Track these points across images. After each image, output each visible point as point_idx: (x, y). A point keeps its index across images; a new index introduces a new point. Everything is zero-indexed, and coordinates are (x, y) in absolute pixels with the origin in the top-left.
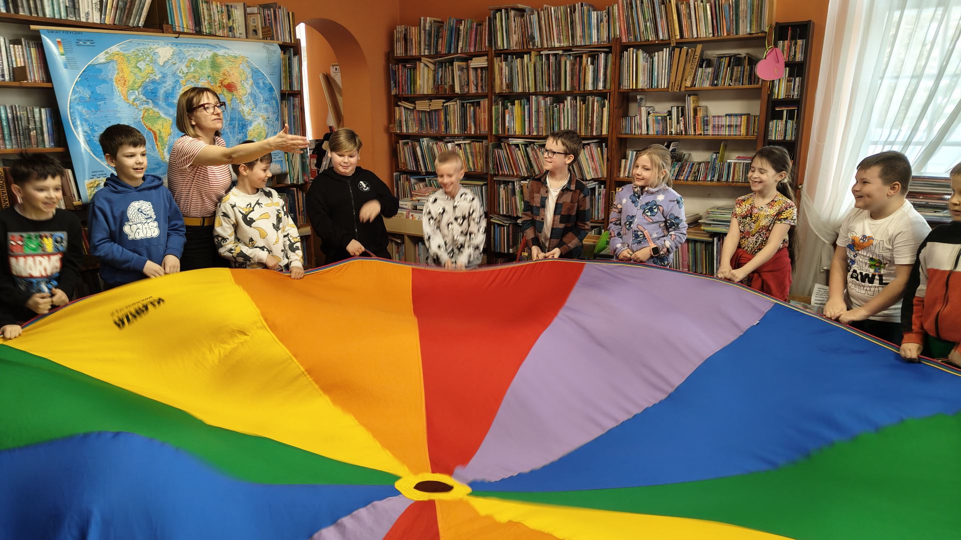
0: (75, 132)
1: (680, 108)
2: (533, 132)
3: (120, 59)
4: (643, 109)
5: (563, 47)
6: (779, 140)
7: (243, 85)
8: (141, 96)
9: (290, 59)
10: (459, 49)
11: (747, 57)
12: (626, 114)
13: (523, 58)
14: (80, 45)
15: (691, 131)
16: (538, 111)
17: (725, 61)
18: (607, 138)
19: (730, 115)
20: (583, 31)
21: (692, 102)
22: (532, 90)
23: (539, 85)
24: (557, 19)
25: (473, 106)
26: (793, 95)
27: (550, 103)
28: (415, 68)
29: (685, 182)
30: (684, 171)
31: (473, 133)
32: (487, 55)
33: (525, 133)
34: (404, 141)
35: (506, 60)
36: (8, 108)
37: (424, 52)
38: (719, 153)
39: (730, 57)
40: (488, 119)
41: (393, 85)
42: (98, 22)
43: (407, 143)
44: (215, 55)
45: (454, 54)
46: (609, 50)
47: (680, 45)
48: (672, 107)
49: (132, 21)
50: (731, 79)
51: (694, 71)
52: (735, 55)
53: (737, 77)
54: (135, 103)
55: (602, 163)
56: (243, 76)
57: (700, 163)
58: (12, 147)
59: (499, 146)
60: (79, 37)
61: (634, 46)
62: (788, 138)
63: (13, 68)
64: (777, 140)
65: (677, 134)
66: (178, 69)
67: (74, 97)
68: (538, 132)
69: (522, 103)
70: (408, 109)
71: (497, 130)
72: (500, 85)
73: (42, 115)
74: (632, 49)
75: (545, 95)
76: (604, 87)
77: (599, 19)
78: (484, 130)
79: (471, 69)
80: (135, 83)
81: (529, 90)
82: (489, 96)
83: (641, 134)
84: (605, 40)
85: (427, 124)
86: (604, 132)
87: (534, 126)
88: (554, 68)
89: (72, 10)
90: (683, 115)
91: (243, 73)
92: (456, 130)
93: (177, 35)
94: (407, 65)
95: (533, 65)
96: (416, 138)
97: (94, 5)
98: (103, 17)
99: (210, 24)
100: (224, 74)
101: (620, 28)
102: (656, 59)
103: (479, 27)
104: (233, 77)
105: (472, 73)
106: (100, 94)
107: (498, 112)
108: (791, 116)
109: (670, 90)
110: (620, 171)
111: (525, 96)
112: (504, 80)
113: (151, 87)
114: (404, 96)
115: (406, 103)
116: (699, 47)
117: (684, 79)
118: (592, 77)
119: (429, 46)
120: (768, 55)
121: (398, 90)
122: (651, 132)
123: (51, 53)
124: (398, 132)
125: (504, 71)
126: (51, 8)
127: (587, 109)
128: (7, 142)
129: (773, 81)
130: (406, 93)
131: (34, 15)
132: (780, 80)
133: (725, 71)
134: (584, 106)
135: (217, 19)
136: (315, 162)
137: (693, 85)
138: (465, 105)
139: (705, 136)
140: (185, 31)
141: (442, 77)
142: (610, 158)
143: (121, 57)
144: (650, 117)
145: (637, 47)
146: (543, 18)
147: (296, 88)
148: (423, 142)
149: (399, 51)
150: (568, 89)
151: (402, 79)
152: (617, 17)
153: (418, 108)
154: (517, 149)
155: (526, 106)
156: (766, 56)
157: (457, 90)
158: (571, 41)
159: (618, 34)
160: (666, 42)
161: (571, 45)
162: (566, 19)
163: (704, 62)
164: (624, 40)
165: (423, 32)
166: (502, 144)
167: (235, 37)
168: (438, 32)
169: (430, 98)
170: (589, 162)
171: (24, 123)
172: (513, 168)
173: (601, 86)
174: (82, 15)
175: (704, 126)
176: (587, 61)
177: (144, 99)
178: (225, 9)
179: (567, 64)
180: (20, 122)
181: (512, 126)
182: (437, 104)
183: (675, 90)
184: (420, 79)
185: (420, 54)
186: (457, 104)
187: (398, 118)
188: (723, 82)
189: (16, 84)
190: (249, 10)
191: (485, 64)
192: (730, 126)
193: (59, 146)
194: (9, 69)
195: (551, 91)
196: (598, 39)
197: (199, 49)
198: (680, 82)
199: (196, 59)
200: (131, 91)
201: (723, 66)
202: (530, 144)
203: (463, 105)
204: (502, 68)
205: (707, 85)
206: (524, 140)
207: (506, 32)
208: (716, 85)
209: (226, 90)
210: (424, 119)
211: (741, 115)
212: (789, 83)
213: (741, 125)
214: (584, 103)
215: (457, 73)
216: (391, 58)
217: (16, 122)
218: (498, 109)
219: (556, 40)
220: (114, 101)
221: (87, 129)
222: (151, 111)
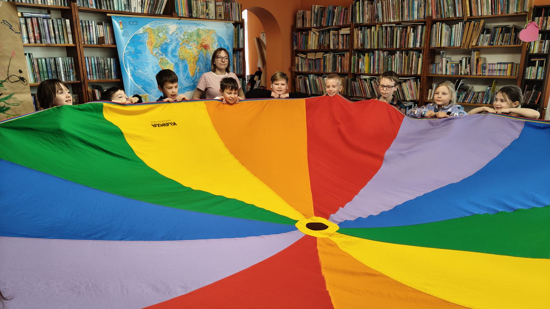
0: (126, 70)
1: (468, 58)
2: (375, 72)
3: (150, 31)
4: (444, 59)
5: (396, 22)
6: (533, 79)
7: (212, 46)
8: (160, 51)
9: (238, 30)
10: (334, 24)
11: (513, 28)
12: (433, 62)
13: (372, 28)
14: (131, 24)
15: (474, 73)
16: (379, 60)
17: (499, 30)
18: (421, 76)
19: (500, 63)
20: (409, 12)
21: (475, 55)
22: (376, 47)
23: (380, 44)
24: (393, 5)
25: (340, 56)
26: (543, 51)
27: (387, 55)
28: (308, 34)
29: (469, 104)
30: (468, 97)
31: (339, 72)
32: (350, 27)
33: (370, 72)
34: (299, 76)
35: (361, 29)
36: (95, 58)
37: (314, 25)
38: (491, 86)
39: (502, 28)
40: (349, 64)
41: (295, 44)
42: (140, 12)
43: (301, 77)
44: (199, 30)
45: (331, 26)
46: (424, 23)
47: (470, 20)
48: (462, 58)
49: (157, 11)
50: (502, 41)
51: (478, 36)
52: (505, 26)
53: (506, 40)
54: (156, 55)
55: (417, 91)
56: (213, 41)
57: (479, 93)
58: (97, 79)
59: (355, 80)
60: (130, 19)
61: (440, 21)
62: (539, 78)
63: (98, 37)
64: (531, 79)
65: (465, 75)
66: (179, 37)
67: (126, 52)
68: (378, 72)
69: (370, 55)
70: (303, 58)
71: (354, 70)
72: (357, 44)
73: (111, 62)
74: (438, 23)
75: (384, 50)
76: (420, 46)
77: (419, 5)
78: (346, 70)
79: (340, 35)
80: (157, 44)
81: (374, 47)
82: (350, 50)
83: (442, 74)
84: (422, 18)
85: (313, 67)
86: (419, 73)
87: (376, 68)
88: (390, 35)
89: (128, 6)
90: (469, 63)
91: (213, 39)
92: (330, 70)
93: (179, 19)
94: (303, 33)
95: (377, 33)
96: (307, 74)
97: (138, 3)
98: (143, 9)
99: (197, 12)
100: (203, 40)
101: (432, 10)
102: (454, 29)
103: (346, 11)
104: (208, 41)
105: (341, 37)
106: (139, 50)
107: (355, 60)
108: (541, 64)
109: (462, 48)
110: (427, 96)
111: (372, 51)
112: (359, 41)
113: (165, 46)
114: (301, 50)
115: (302, 54)
116: (482, 21)
117: (471, 41)
118: (413, 40)
119: (316, 22)
120: (528, 26)
121: (297, 47)
122: (448, 73)
123: (116, 28)
124: (297, 71)
125: (359, 36)
126: (117, 5)
127: (409, 59)
128: (94, 76)
129: (530, 43)
130: (303, 49)
131: (109, 9)
132: (535, 42)
133: (498, 36)
134: (407, 57)
135: (200, 9)
136: (250, 87)
137: (477, 44)
138: (336, 56)
139: (483, 76)
140: (184, 16)
141: (323, 39)
142: (422, 88)
143: (151, 30)
144: (448, 64)
145: (442, 21)
146: (384, 5)
147: (241, 47)
148: (310, 77)
149: (299, 25)
150: (398, 47)
151: (300, 40)
152: (430, 4)
153: (308, 57)
154: (365, 82)
155: (372, 57)
156: (526, 27)
157: (332, 47)
158: (401, 19)
159: (430, 14)
160: (461, 18)
161: (401, 21)
162: (399, 5)
163: (485, 30)
164: (434, 17)
165: (313, 13)
166: (357, 79)
167: (209, 19)
168: (322, 14)
169: (315, 51)
170: (409, 90)
171: (103, 66)
172: (363, 93)
173: (418, 45)
174: (133, 9)
175: (483, 70)
176: (410, 30)
177: (161, 53)
178: (205, 3)
179: (398, 32)
180: (101, 66)
181: (363, 68)
182: (320, 55)
183: (465, 48)
184: (310, 41)
185: (311, 26)
186: (331, 55)
187: (297, 63)
188: (497, 43)
189: (99, 46)
190: (217, 3)
191: (348, 32)
192: (500, 70)
193: (118, 79)
194: (96, 38)
195: (387, 48)
196: (418, 17)
197: (190, 26)
198: (468, 43)
199: (188, 31)
200: (155, 49)
201: (497, 33)
202: (373, 79)
203: (334, 56)
204: (358, 35)
205: (486, 44)
206: (370, 76)
207: (362, 14)
208: (492, 45)
209: (203, 48)
210: (311, 64)
211: (507, 63)
212: (541, 44)
213: (507, 70)
214: (407, 55)
215: (332, 37)
216: (294, 29)
217: (99, 66)
218: (355, 58)
219: (392, 18)
220: (146, 54)
221: (132, 68)
222: (164, 59)
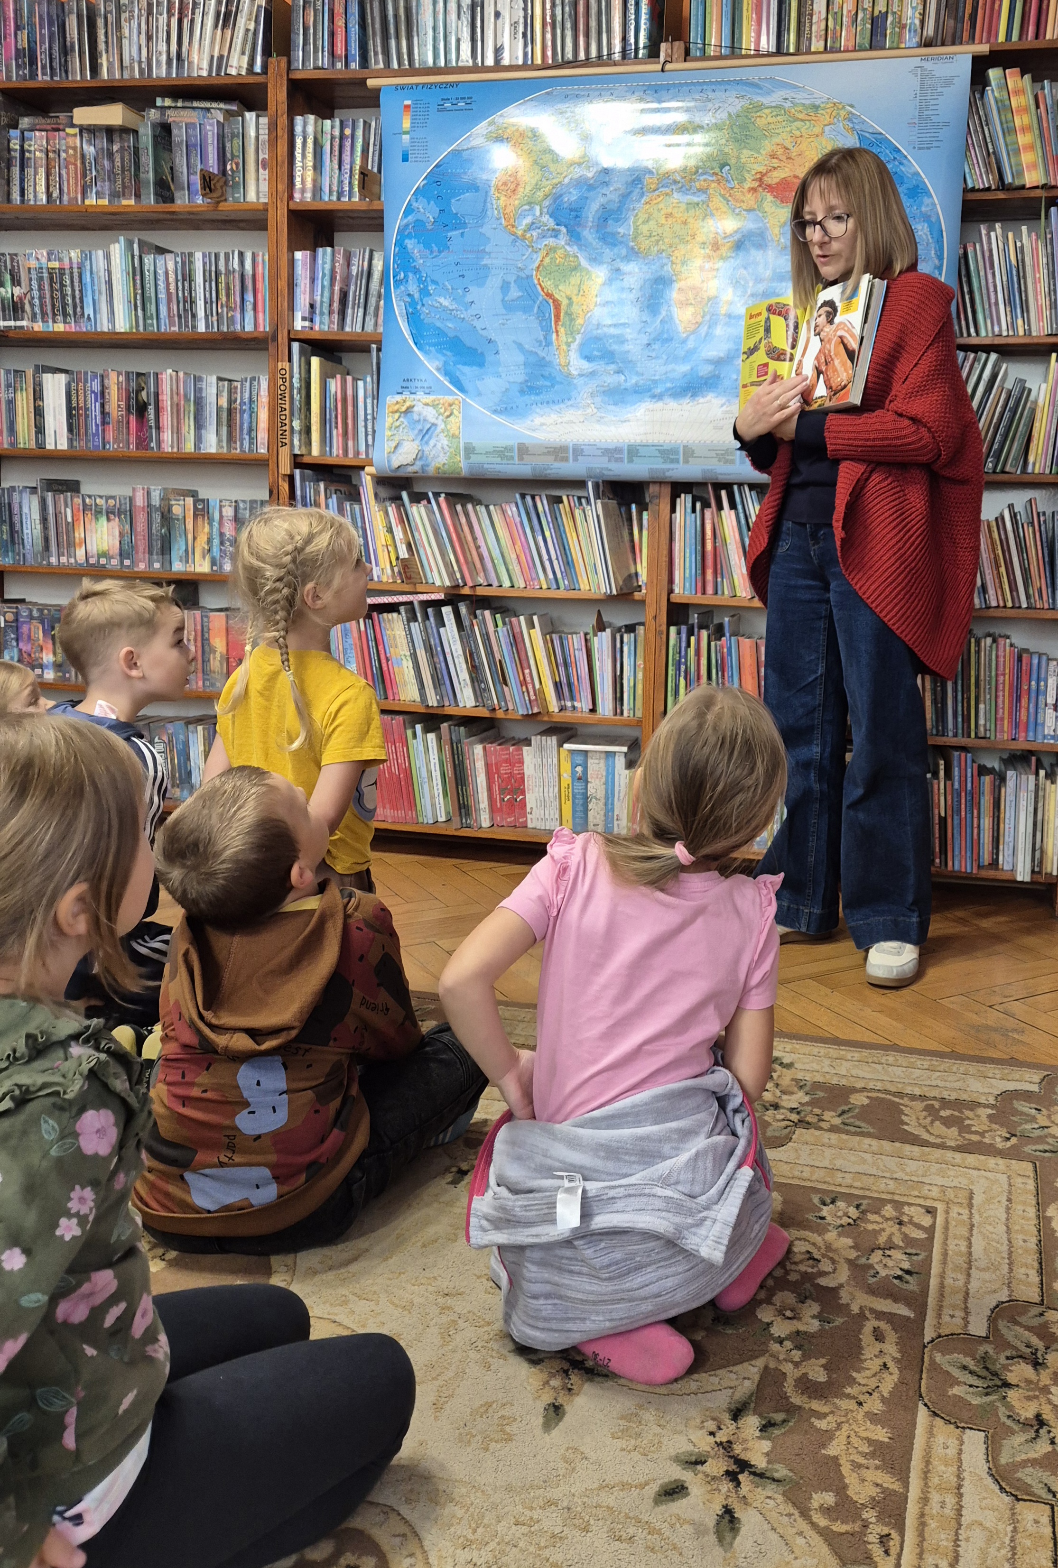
8: (546, 218)
14: (445, 110)
44: (755, 108)
54: (528, 235)
60: (448, 93)
67: (405, 221)
80: (537, 187)
97: (513, 28)
98: (528, 49)
104: (798, 160)
106: (456, 214)
113: (573, 196)
126: (429, 47)
177: (551, 223)
197: (711, 95)
199: (697, 121)
200: (527, 207)
209: (769, 197)
222: (560, 252)
